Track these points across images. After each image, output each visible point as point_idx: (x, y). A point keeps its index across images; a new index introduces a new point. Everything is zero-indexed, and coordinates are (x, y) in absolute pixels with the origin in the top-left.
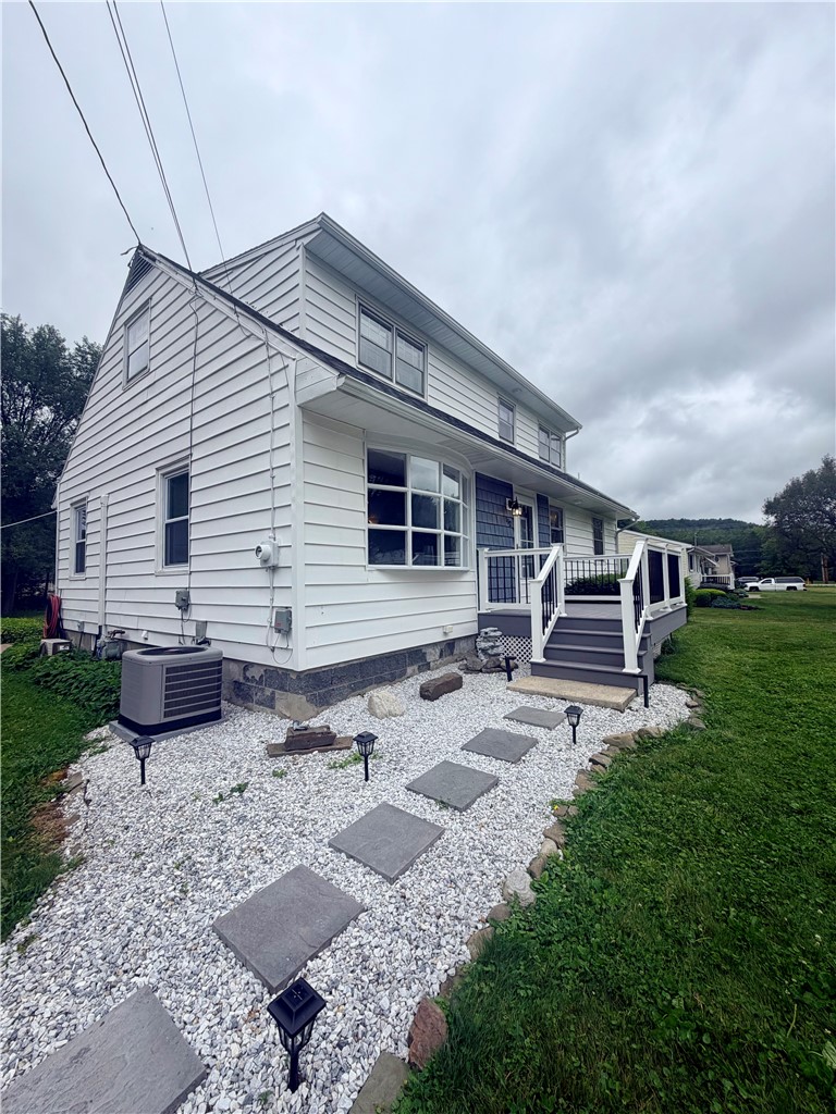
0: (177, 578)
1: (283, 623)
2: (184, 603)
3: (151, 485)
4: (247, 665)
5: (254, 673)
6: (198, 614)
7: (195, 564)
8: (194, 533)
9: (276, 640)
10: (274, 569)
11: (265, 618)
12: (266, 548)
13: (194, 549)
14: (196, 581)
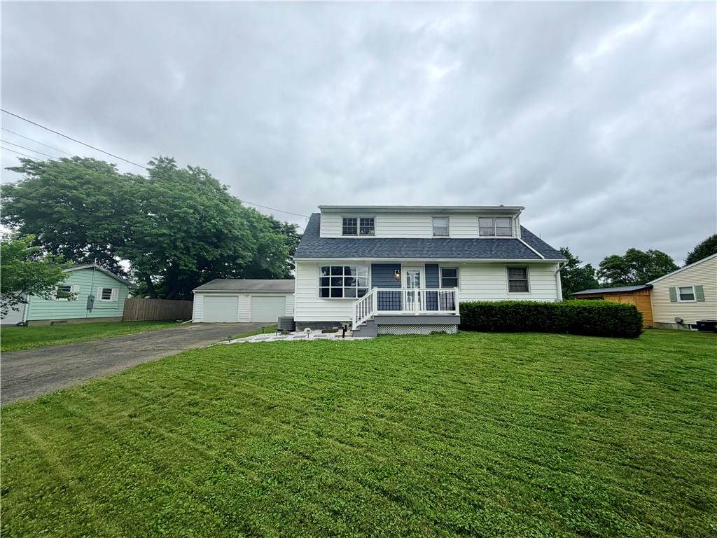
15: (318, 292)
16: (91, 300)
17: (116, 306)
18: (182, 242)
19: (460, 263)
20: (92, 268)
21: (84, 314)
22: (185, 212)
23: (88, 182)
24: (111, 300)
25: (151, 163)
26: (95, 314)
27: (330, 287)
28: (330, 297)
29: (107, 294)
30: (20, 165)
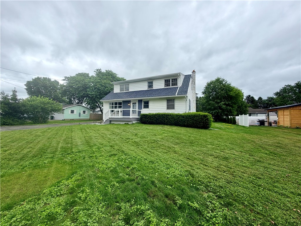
16: (80, 114)
17: (87, 115)
18: (99, 96)
19: (150, 99)
20: (79, 105)
21: (78, 118)
22: (98, 87)
23: (77, 81)
24: (86, 114)
25: (95, 71)
26: (81, 118)
29: (84, 112)
30: (64, 79)
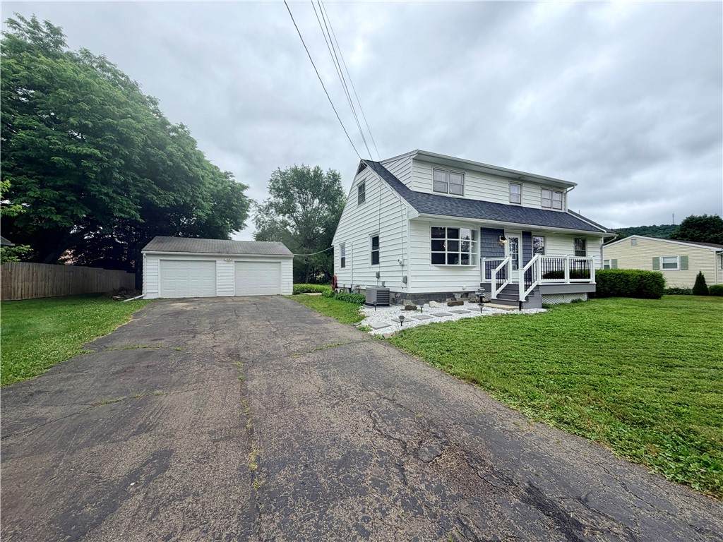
0: (376, 268)
1: (405, 280)
2: (378, 276)
3: (367, 239)
4: (396, 293)
5: (398, 295)
6: (382, 279)
7: (381, 264)
8: (381, 255)
9: (404, 285)
10: (403, 265)
11: (401, 279)
12: (401, 260)
13: (380, 260)
14: (381, 269)
15: (430, 257)
27: (446, 252)
28: (446, 264)
